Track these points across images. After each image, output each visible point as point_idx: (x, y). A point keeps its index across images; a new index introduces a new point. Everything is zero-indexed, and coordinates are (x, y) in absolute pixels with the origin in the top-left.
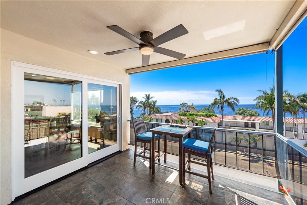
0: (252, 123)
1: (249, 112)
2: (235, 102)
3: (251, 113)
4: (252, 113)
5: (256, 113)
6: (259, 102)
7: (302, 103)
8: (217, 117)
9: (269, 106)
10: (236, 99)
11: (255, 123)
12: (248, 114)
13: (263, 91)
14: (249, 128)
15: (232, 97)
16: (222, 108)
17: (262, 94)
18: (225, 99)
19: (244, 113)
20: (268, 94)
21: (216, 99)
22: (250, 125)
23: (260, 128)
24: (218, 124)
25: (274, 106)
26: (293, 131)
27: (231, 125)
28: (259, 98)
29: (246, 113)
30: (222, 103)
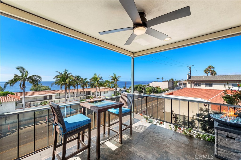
0: (49, 96)
1: (43, 87)
2: (38, 79)
3: (44, 88)
4: (46, 88)
5: (48, 88)
6: (57, 80)
7: (77, 81)
8: (15, 95)
9: (63, 82)
10: (39, 77)
11: (51, 96)
12: (42, 90)
13: (59, 72)
14: (48, 100)
15: (35, 75)
16: (24, 85)
17: (59, 74)
18: (28, 76)
19: (39, 88)
20: (62, 75)
21: (16, 76)
22: (48, 98)
23: (55, 99)
24: (16, 102)
25: (66, 83)
26: (73, 97)
27: (31, 101)
28: (57, 77)
29: (40, 89)
30: (24, 81)
